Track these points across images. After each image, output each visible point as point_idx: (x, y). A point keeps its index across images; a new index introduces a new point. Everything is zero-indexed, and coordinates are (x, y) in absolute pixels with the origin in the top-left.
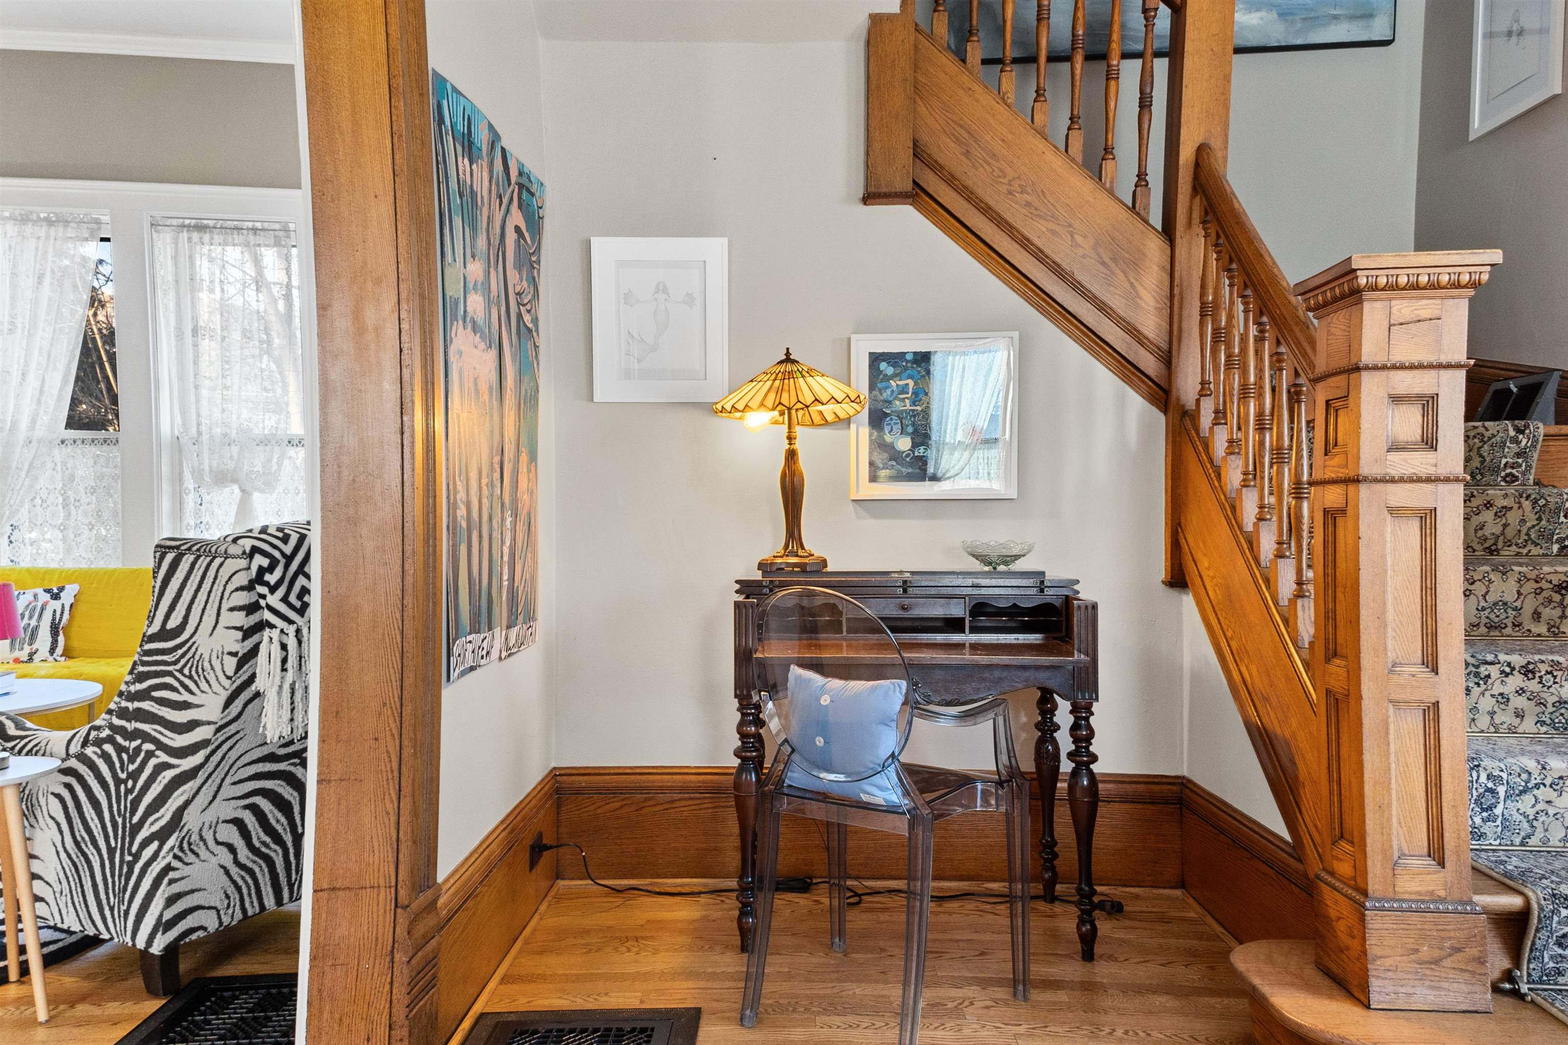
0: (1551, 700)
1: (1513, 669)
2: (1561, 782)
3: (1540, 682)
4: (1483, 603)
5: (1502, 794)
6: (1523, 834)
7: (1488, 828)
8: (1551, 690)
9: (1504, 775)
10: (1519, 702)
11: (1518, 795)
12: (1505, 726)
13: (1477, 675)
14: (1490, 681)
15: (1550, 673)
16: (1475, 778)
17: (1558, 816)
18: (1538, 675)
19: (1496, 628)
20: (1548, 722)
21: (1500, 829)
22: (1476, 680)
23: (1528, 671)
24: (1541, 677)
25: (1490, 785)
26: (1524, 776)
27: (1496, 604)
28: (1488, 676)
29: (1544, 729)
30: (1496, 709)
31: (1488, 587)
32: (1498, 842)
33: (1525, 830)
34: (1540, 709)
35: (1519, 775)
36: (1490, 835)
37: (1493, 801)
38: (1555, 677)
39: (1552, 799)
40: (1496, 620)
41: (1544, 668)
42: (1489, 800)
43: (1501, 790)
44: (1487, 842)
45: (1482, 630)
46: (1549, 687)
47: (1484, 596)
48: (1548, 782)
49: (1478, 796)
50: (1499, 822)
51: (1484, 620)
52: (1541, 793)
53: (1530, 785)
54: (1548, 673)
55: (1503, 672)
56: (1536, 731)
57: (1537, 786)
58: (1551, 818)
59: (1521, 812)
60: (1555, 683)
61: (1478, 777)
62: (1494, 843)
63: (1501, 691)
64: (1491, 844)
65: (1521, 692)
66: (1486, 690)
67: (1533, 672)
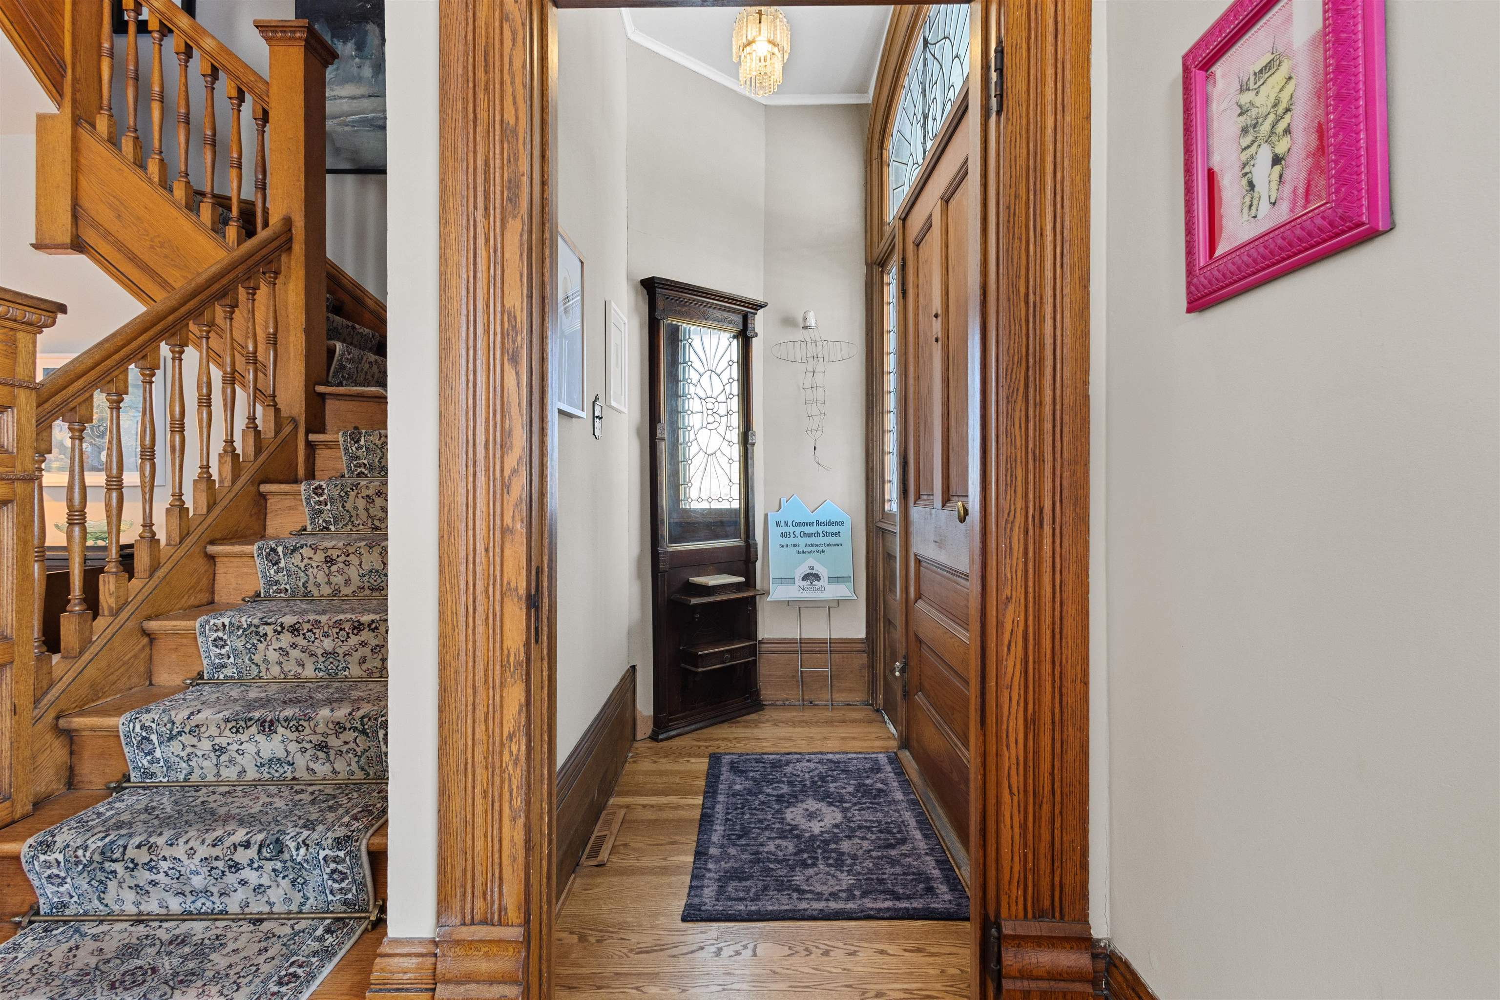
0: (319, 652)
1: (283, 628)
2: (197, 729)
3: (305, 638)
4: (361, 571)
5: (155, 740)
6: (184, 772)
7: (154, 768)
8: (316, 644)
9: (154, 726)
10: (295, 654)
11: (168, 741)
12: (292, 673)
13: (257, 633)
14: (268, 639)
15: (311, 631)
16: (131, 729)
17: (206, 757)
18: (301, 632)
19: (377, 590)
20: (324, 669)
21: (165, 769)
22: (258, 638)
23: (294, 630)
24: (304, 634)
25: (144, 734)
26: (169, 726)
27: (370, 571)
28: (266, 634)
29: (321, 674)
30: (281, 660)
31: (360, 558)
32: (166, 780)
33: (185, 769)
34: (314, 659)
35: (165, 725)
36: (159, 774)
37: (151, 747)
38: (315, 634)
39: (196, 744)
40: (375, 584)
41: (306, 626)
42: (147, 747)
43: (154, 737)
44: (158, 780)
45: (368, 592)
46: (313, 642)
47: (360, 565)
48: (187, 730)
49: (138, 743)
50: (162, 763)
51: (367, 584)
52: (186, 739)
53: (174, 733)
54: (309, 631)
55: (275, 631)
56: (315, 676)
57: (180, 733)
58: (201, 759)
59: (176, 754)
60: (316, 638)
61: (134, 728)
62: (164, 780)
63: (280, 646)
64: (161, 781)
65: (294, 646)
66: (268, 645)
67: (297, 630)
